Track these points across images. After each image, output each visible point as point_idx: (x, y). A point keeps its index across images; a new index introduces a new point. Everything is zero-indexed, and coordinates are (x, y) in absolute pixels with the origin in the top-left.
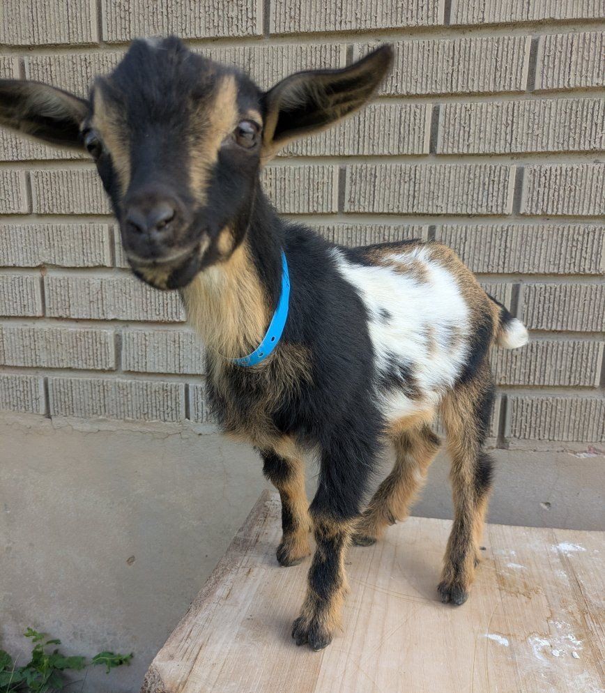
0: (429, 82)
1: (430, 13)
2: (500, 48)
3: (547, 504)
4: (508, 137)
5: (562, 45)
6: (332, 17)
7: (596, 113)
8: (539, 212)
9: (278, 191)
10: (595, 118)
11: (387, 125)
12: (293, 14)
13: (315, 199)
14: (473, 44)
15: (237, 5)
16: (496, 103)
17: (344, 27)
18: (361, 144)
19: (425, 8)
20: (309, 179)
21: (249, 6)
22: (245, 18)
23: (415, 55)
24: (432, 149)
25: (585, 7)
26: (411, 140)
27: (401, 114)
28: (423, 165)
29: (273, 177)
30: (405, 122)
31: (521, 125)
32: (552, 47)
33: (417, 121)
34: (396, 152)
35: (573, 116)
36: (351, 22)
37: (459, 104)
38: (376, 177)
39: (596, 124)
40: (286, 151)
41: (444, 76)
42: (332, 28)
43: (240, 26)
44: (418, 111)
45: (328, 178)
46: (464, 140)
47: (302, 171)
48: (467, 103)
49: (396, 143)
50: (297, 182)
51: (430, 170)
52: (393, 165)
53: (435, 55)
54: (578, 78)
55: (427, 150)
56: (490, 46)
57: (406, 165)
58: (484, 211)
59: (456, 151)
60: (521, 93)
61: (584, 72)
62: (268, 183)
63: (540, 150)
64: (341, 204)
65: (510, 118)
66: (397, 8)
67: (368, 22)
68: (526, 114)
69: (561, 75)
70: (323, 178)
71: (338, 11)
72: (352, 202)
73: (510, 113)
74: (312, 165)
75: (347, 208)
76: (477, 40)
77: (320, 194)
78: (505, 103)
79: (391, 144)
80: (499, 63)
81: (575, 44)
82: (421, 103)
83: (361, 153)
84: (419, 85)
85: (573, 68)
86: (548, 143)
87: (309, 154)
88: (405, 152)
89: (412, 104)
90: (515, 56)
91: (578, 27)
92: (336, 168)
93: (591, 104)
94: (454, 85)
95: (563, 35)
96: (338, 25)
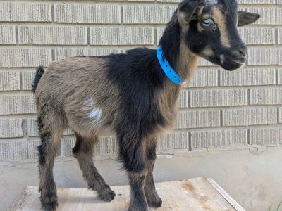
0: (85, 19)
2: (110, 9)
4: (116, 39)
5: (131, 9)
7: (145, 32)
9: (25, 58)
10: (145, 34)
11: (70, 34)
13: (42, 61)
16: (110, 27)
18: (60, 40)
20: (39, 53)
23: (78, 9)
24: (89, 43)
26: (80, 40)
27: (75, 30)
28: (86, 49)
30: (77, 33)
31: (121, 35)
32: (128, 10)
33: (82, 33)
34: (74, 44)
35: (138, 33)
37: (97, 27)
38: (67, 53)
40: (28, 42)
41: (90, 17)
44: (82, 29)
45: (47, 53)
46: (100, 40)
47: (35, 50)
48: (100, 27)
49: (74, 40)
50: (34, 54)
51: (88, 51)
53: (86, 10)
54: (138, 20)
56: (106, 8)
57: (79, 49)
59: (98, 44)
60: (119, 24)
61: (140, 18)
62: (21, 55)
63: (128, 44)
65: (116, 33)
68: (122, 32)
69: (132, 19)
70: (45, 53)
73: (116, 31)
74: (40, 48)
76: (101, 6)
77: (44, 59)
78: (114, 28)
79: (72, 41)
80: (110, 14)
81: (135, 9)
82: (82, 26)
83: (60, 44)
84: (81, 20)
85: (136, 17)
86: (131, 42)
87: (38, 44)
88: (78, 44)
89: (79, 27)
90: (116, 12)
91: (136, 4)
93: (143, 29)
94: (94, 21)
95: (131, 6)
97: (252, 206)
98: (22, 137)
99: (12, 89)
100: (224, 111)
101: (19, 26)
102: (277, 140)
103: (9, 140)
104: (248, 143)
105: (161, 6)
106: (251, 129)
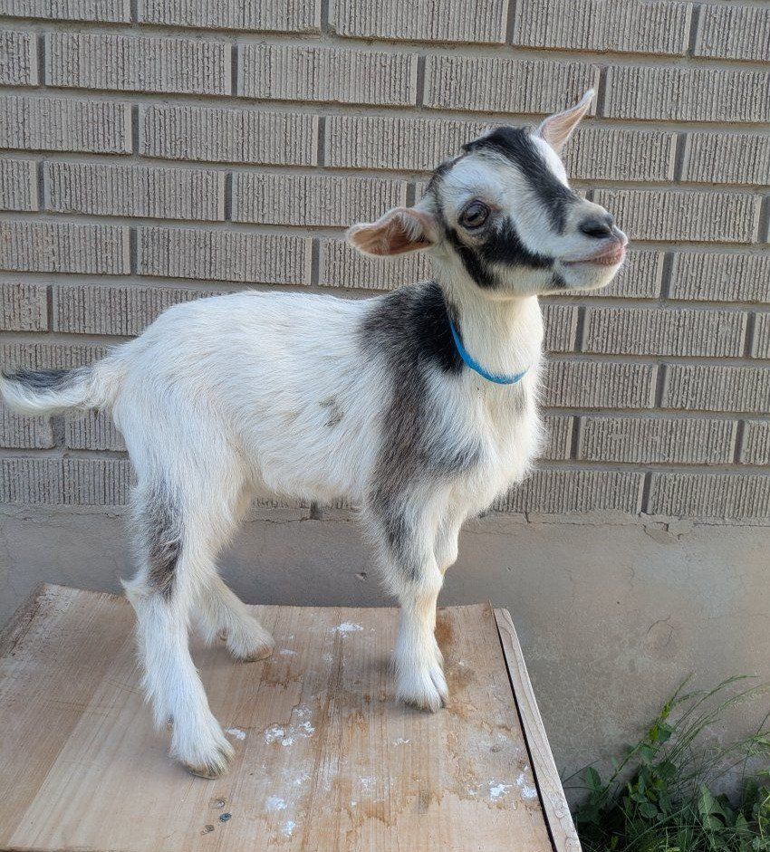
0: (220, 150)
1: (217, 83)
2: (289, 123)
3: (363, 574)
4: (302, 210)
5: (347, 127)
6: (114, 77)
7: (383, 194)
8: (337, 285)
9: (62, 249)
10: (383, 197)
11: (178, 190)
12: (70, 68)
13: (104, 260)
14: (261, 118)
15: (8, 53)
16: (288, 176)
17: (127, 87)
18: (151, 206)
19: (211, 77)
20: (96, 238)
21: (21, 54)
22: (16, 67)
23: (203, 122)
24: (228, 215)
25: (367, 93)
26: (204, 206)
27: (192, 179)
28: (219, 231)
29: (55, 233)
30: (197, 188)
31: (314, 200)
32: (339, 128)
33: (210, 188)
34: (189, 217)
35: (362, 194)
36: (134, 83)
37: (251, 174)
38: (169, 241)
39: (385, 204)
40: (69, 207)
41: (235, 146)
42: (114, 87)
43: (11, 75)
44: (210, 178)
45: (117, 239)
46: (258, 210)
47: (88, 230)
48: (260, 174)
49: (189, 208)
50: (82, 241)
51: (226, 238)
52: (187, 230)
53: (225, 124)
54: (365, 159)
55: (221, 217)
56: (278, 121)
57: (201, 231)
58: (283, 281)
59: (250, 220)
60: (312, 167)
61: (369, 155)
62: (50, 240)
63: (333, 224)
64: (133, 265)
65: (303, 191)
66: (182, 74)
67: (152, 85)
68: (318, 189)
69: (349, 155)
70: (111, 238)
71: (120, 71)
72: (145, 264)
73: (303, 187)
74: (102, 224)
75: (140, 270)
76: (267, 114)
77: (109, 255)
78: (297, 176)
79: (184, 209)
80: (288, 138)
81: (360, 127)
82: (213, 170)
83: (151, 216)
84: (209, 152)
85: (359, 149)
86: (340, 219)
87: (94, 213)
88: (199, 218)
89: (203, 170)
90: (304, 133)
91: (363, 111)
92: (125, 229)
93: (378, 184)
94: (245, 155)
95: (349, 117)
96: (120, 84)
97: (633, 669)
98: (51, 449)
99: (27, 328)
100: (584, 419)
101: (48, 162)
102: (729, 508)
103: (19, 454)
104: (644, 510)
105: (432, 120)
106: (656, 475)
